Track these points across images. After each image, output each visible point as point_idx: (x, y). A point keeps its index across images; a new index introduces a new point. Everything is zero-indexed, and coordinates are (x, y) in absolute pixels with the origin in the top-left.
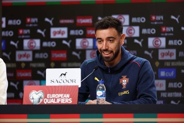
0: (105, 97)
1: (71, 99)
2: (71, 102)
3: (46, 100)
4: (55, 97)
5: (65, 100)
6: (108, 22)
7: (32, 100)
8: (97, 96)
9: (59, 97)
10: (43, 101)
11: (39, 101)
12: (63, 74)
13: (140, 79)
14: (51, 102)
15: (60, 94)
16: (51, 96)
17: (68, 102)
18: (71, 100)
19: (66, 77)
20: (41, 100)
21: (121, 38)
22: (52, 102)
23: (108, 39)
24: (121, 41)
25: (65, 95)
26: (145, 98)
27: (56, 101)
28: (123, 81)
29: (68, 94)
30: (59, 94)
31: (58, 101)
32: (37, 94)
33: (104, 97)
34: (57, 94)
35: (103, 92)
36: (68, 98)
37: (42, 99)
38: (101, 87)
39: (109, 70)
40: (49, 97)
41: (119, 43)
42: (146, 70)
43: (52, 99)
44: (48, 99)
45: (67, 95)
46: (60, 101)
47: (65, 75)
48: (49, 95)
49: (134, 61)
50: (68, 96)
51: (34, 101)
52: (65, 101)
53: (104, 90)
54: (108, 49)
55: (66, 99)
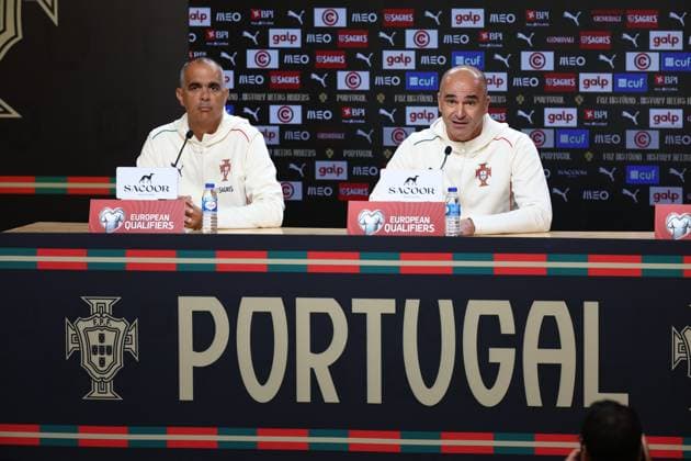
47: (414, 180)
55: (423, 226)
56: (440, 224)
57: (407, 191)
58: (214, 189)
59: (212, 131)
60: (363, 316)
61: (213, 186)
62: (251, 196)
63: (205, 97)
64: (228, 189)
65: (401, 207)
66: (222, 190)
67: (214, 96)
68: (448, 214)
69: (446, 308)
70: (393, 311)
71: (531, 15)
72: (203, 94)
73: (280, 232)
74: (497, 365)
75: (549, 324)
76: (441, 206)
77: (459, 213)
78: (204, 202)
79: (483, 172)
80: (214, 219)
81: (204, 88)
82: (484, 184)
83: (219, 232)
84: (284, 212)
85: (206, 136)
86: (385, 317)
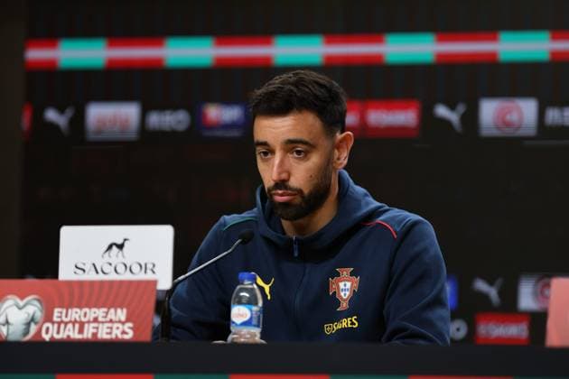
0: (258, 326)
1: (130, 325)
2: (129, 336)
3: (47, 329)
4: (78, 319)
5: (111, 328)
6: (292, 91)
7: (2, 327)
8: (234, 323)
9: (92, 319)
10: (39, 331)
11: (26, 332)
12: (115, 244)
13: (395, 278)
14: (65, 337)
15: (95, 307)
16: (66, 316)
17: (120, 336)
18: (130, 328)
19: (125, 254)
20: (33, 329)
21: (338, 146)
22: (68, 336)
23: (290, 146)
24: (336, 157)
25: (112, 311)
26: (406, 340)
27: (81, 331)
28: (341, 285)
29: (122, 309)
30: (94, 310)
31: (88, 334)
32: (20, 308)
33: (255, 326)
34: (87, 310)
35: (251, 311)
36: (120, 322)
37: (36, 323)
38: (247, 295)
39: (295, 246)
40: (59, 320)
41: (328, 162)
42: (417, 249)
43: (70, 326)
44: (56, 326)
45: (119, 311)
46: (95, 331)
48: (60, 310)
49: (380, 220)
50: (121, 314)
51: (10, 331)
52: (110, 333)
53: (256, 304)
54: (288, 180)
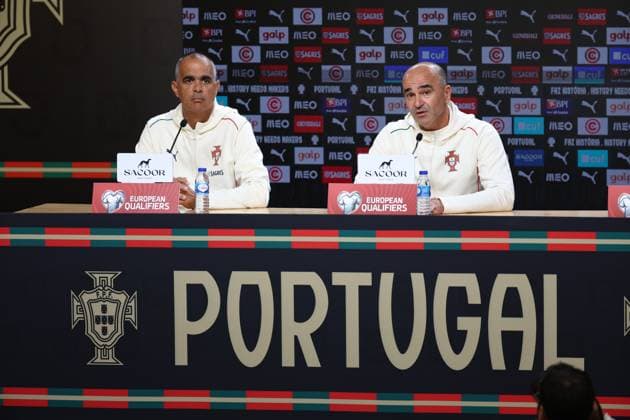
47: (388, 164)
55: (397, 206)
56: (412, 204)
57: (382, 174)
58: (206, 173)
59: (204, 120)
60: (342, 289)
61: (205, 170)
62: (240, 179)
63: (198, 89)
64: (219, 173)
65: (377, 189)
66: (214, 174)
67: (206, 88)
68: (419, 195)
69: (418, 280)
70: (369, 283)
71: (491, 13)
72: (195, 87)
73: (266, 211)
74: (464, 333)
75: (512, 295)
76: (413, 187)
77: (430, 194)
78: (197, 185)
79: (451, 158)
80: (206, 200)
81: (198, 81)
82: (453, 169)
83: (211, 212)
84: (271, 193)
85: (199, 124)
86: (362, 289)
